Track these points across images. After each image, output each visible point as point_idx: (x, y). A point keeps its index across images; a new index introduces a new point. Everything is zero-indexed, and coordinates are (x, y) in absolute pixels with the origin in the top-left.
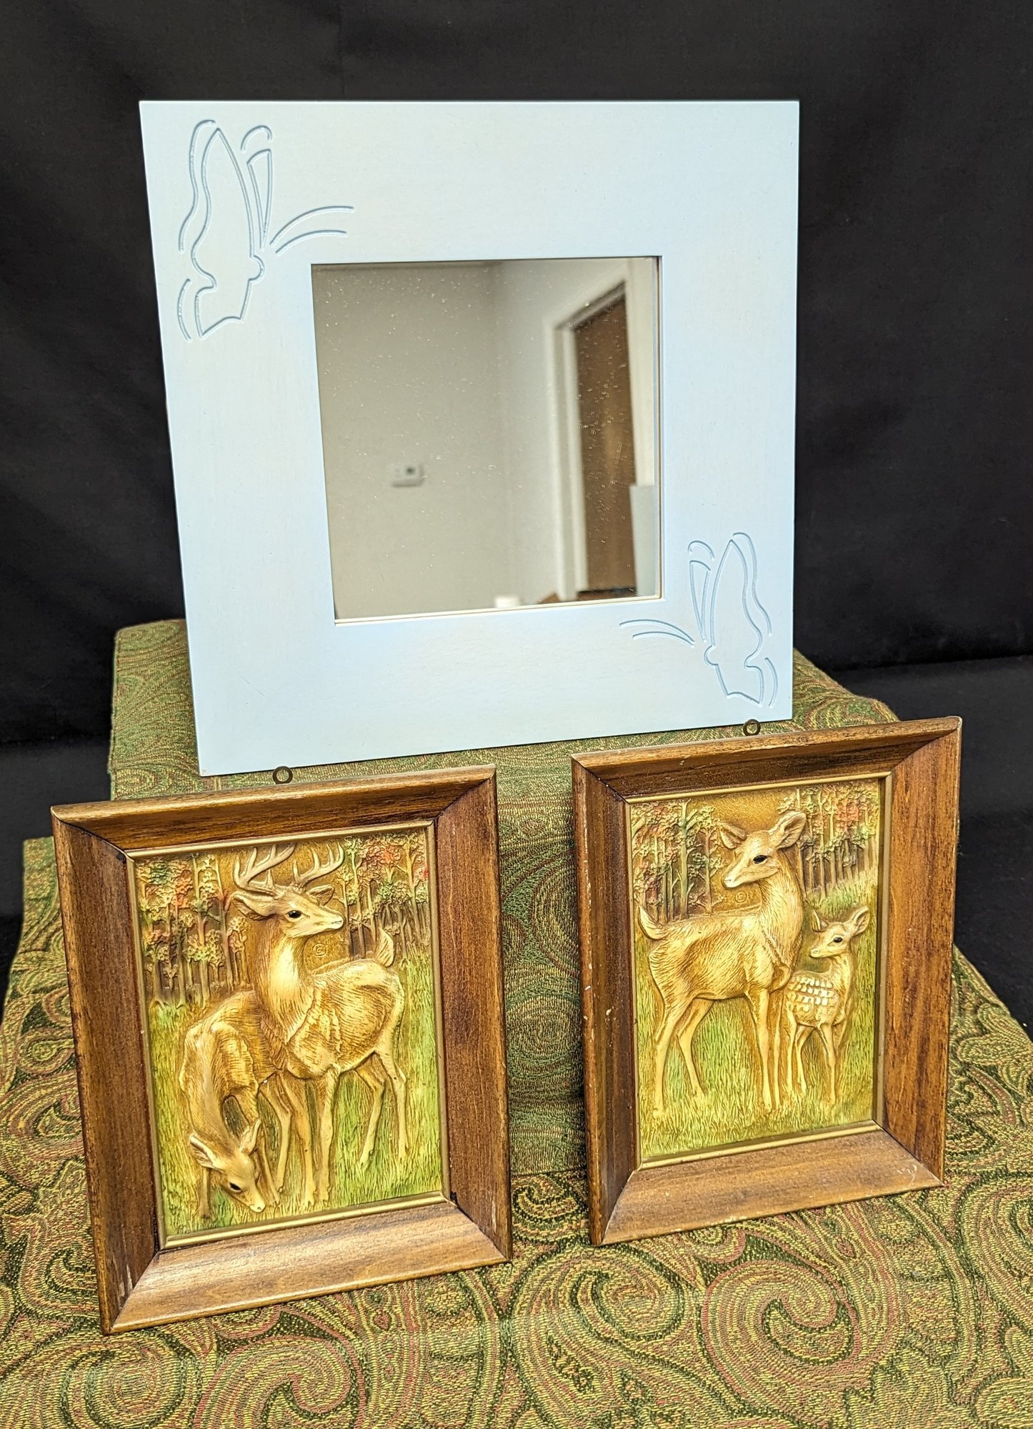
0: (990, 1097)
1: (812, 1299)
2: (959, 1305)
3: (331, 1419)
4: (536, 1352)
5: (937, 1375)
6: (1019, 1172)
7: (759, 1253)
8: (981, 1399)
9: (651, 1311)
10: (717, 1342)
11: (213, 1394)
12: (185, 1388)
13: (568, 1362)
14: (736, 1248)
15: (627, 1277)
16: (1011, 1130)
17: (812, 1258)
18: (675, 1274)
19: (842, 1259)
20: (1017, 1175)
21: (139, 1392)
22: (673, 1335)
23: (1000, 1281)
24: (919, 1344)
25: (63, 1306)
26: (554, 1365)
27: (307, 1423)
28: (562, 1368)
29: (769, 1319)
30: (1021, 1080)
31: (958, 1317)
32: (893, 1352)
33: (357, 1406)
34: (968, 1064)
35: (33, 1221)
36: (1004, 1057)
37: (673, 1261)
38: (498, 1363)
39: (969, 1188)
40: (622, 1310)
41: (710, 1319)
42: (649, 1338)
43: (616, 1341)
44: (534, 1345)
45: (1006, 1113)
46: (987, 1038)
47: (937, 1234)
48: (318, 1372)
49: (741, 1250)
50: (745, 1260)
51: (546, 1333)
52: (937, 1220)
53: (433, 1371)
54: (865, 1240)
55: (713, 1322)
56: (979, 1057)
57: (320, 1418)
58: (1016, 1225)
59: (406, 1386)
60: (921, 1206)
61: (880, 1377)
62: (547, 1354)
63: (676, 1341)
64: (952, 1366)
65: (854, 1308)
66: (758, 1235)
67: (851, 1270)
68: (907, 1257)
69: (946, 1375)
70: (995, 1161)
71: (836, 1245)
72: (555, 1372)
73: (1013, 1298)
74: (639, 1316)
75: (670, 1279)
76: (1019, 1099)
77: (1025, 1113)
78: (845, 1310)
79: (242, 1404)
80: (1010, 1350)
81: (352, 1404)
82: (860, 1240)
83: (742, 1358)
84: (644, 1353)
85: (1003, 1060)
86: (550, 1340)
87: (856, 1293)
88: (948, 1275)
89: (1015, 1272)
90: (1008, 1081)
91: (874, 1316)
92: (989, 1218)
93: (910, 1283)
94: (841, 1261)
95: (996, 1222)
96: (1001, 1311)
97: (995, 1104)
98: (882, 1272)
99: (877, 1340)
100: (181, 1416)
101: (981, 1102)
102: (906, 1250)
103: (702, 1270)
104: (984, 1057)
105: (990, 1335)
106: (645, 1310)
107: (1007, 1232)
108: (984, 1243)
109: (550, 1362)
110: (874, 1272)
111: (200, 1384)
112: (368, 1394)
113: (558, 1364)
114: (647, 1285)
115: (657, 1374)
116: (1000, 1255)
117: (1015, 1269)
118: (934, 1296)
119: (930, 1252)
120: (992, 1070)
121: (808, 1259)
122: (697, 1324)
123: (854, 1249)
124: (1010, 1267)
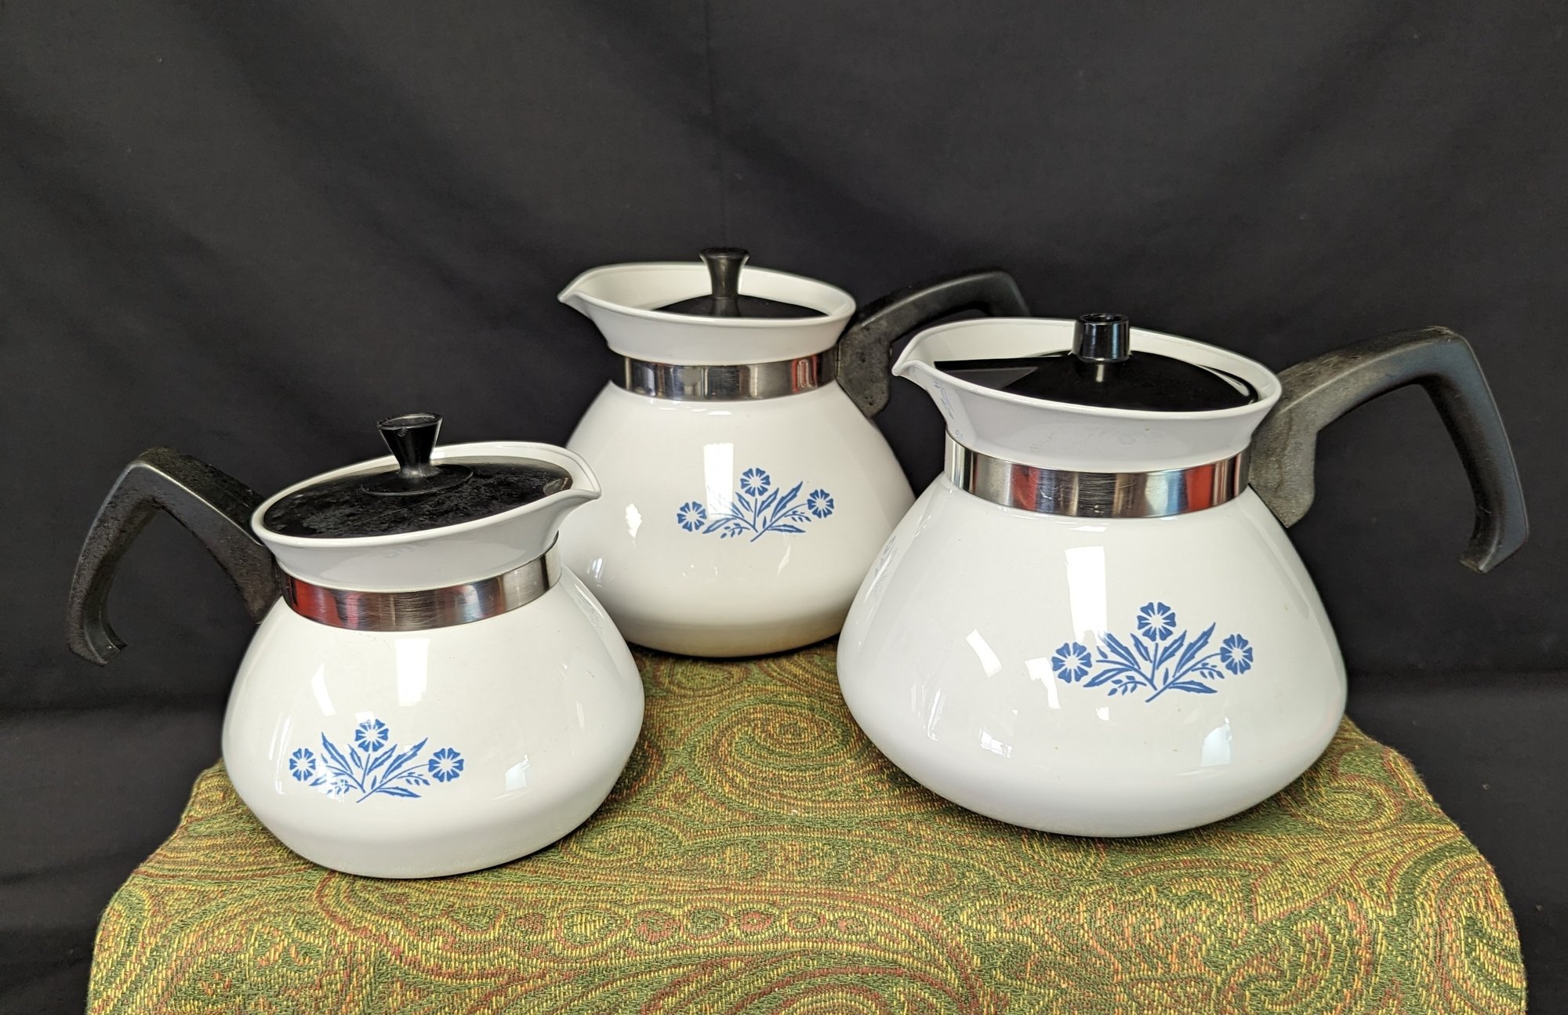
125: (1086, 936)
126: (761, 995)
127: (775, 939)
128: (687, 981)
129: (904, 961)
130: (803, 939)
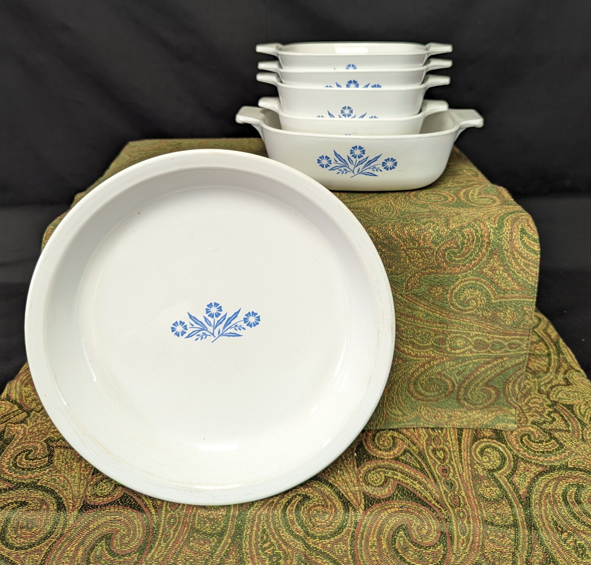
0: (566, 421)
1: (427, 527)
2: (518, 545)
3: (125, 559)
4: (254, 537)
6: (574, 468)
7: (402, 496)
9: (328, 522)
10: (361, 546)
11: (69, 534)
12: (55, 528)
13: (270, 546)
14: (389, 490)
15: (320, 500)
16: (575, 441)
17: (434, 502)
18: (349, 502)
19: (451, 506)
20: (573, 469)
21: (32, 528)
22: (336, 538)
23: (548, 533)
25: (15, 475)
26: (261, 546)
27: (112, 559)
28: (265, 549)
29: (397, 536)
30: (587, 414)
31: (516, 553)
33: (142, 554)
34: (556, 402)
35: (22, 428)
36: (579, 399)
37: (350, 494)
38: (230, 541)
39: (541, 474)
40: (310, 520)
41: (361, 531)
42: (321, 538)
43: (301, 537)
44: (254, 533)
45: (574, 432)
46: (570, 387)
47: (515, 499)
48: (129, 530)
49: (392, 493)
50: (393, 499)
51: (263, 527)
52: (516, 490)
53: (191, 539)
54: (468, 497)
55: (362, 533)
56: (563, 399)
57: (120, 558)
58: (566, 499)
59: (173, 545)
60: (508, 479)
62: (259, 540)
63: (337, 542)
65: (451, 537)
66: (405, 485)
67: (455, 513)
68: (492, 510)
70: (561, 459)
71: (450, 497)
72: (260, 552)
73: (555, 545)
74: (320, 524)
75: (344, 504)
76: (584, 425)
77: (586, 433)
78: (446, 538)
79: (82, 543)
81: (140, 552)
82: (465, 497)
83: (373, 558)
84: (316, 548)
85: (578, 401)
86: (264, 531)
87: (455, 528)
88: (516, 525)
89: (559, 529)
90: (579, 414)
91: (462, 544)
92: (550, 494)
93: (490, 527)
94: (450, 508)
95: (553, 496)
96: (545, 552)
97: (568, 426)
98: (474, 518)
99: (461, 559)
100: (47, 545)
101: (559, 424)
102: (493, 506)
103: (365, 501)
104: (566, 399)
106: (324, 521)
107: (559, 502)
108: (543, 508)
109: (260, 544)
110: (469, 517)
111: (64, 528)
112: (151, 548)
113: (264, 547)
114: (331, 505)
116: (552, 516)
117: (560, 527)
118: (504, 537)
119: (507, 510)
120: (570, 407)
121: (431, 502)
122: (353, 533)
123: (460, 502)
124: (557, 525)
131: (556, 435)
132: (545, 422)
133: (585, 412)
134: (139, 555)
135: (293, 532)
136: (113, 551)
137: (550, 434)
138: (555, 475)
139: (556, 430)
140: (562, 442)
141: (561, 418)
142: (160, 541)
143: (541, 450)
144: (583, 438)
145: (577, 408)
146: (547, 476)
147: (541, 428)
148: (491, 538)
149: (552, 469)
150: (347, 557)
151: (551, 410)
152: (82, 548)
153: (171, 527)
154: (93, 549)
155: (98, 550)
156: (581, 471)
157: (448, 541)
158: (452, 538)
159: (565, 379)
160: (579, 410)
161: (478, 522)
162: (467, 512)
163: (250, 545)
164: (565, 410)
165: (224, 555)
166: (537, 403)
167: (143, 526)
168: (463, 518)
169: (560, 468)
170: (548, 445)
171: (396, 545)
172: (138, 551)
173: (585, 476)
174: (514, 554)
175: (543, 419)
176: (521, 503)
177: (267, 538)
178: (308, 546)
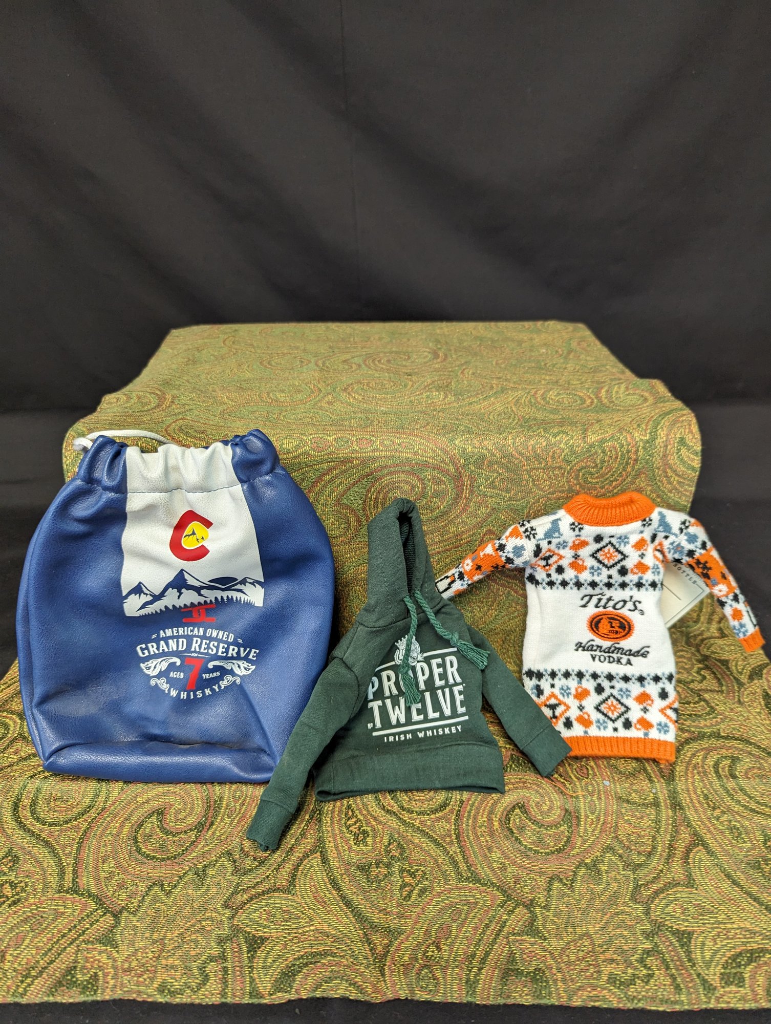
0: (719, 680)
1: (548, 803)
2: (660, 828)
3: (180, 837)
4: (336, 813)
5: (627, 877)
7: (518, 766)
8: (657, 901)
9: (427, 796)
10: (468, 825)
11: (112, 808)
12: (96, 802)
13: (356, 823)
16: (730, 705)
19: (578, 778)
20: (726, 738)
21: (68, 800)
22: (437, 815)
24: (621, 851)
26: (346, 823)
27: (164, 836)
28: (350, 826)
29: (512, 815)
30: (745, 671)
31: (657, 836)
32: (598, 854)
34: (707, 656)
39: (687, 742)
41: (468, 809)
42: (419, 813)
43: (395, 814)
44: (337, 809)
45: (728, 693)
46: (725, 639)
47: (654, 772)
48: (185, 804)
51: (348, 802)
55: (469, 812)
56: (717, 653)
57: (174, 836)
58: (718, 772)
59: (239, 822)
61: (583, 870)
62: (343, 816)
63: (438, 820)
64: (641, 873)
67: (581, 787)
68: (627, 785)
69: (635, 878)
70: (712, 725)
71: (576, 769)
72: (344, 829)
73: (705, 825)
74: (418, 798)
76: (741, 684)
77: (743, 695)
78: (571, 817)
79: (128, 819)
80: (691, 865)
81: (198, 829)
82: (594, 768)
83: (482, 839)
84: (412, 824)
85: (735, 656)
86: (349, 805)
87: (582, 806)
88: (656, 804)
89: (711, 804)
90: (735, 671)
91: (591, 825)
92: (698, 764)
93: (625, 805)
94: (576, 780)
95: (703, 767)
96: (693, 834)
97: (721, 685)
98: (605, 792)
99: (589, 843)
100: (86, 821)
101: (711, 683)
102: (628, 780)
104: (720, 653)
105: (679, 853)
106: (423, 795)
107: (710, 774)
108: (690, 780)
109: (343, 821)
110: (599, 791)
111: (107, 801)
112: (212, 824)
113: (348, 823)
115: (417, 841)
116: (701, 789)
117: (711, 802)
118: (642, 818)
119: (646, 785)
120: (725, 663)
122: (458, 811)
123: (588, 774)
124: (707, 800)
125: (511, 449)
126: (367, 476)
127: (374, 451)
128: (335, 468)
129: (431, 461)
130: (386, 451)
131: (707, 696)
132: (693, 681)
133: (743, 669)
134: (198, 832)
135: (384, 807)
136: (165, 829)
137: (699, 695)
138: (705, 744)
139: (707, 691)
140: (713, 705)
141: (712, 675)
142: (223, 816)
143: (688, 713)
144: (739, 700)
145: (734, 664)
146: (695, 745)
147: (688, 688)
148: (626, 818)
149: (701, 736)
150: (450, 836)
151: (701, 666)
152: (128, 825)
153: (236, 801)
154: (142, 825)
155: (147, 828)
156: (736, 739)
157: (574, 821)
158: (578, 818)
159: (720, 629)
160: (736, 665)
161: (610, 798)
162: (598, 785)
163: (332, 822)
164: (719, 667)
165: (301, 835)
166: (684, 657)
167: (202, 799)
168: (592, 794)
169: (709, 737)
170: (696, 707)
171: (511, 825)
172: (195, 829)
173: (741, 746)
174: (654, 838)
175: (690, 677)
176: (663, 776)
177: (353, 814)
178: (404, 822)
